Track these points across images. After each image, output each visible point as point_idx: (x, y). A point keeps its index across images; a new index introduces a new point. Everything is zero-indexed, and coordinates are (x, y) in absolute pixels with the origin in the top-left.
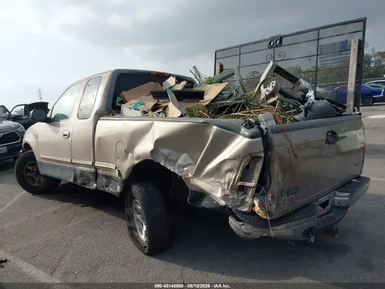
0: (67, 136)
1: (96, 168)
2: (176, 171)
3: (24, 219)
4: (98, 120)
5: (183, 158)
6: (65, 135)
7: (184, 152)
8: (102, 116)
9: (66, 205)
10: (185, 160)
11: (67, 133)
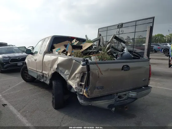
0: (36, 60)
1: (43, 74)
2: (64, 77)
3: (19, 91)
4: (45, 55)
5: (66, 72)
6: (35, 60)
7: (67, 69)
8: (46, 53)
9: (36, 87)
10: (67, 73)
11: (35, 59)
